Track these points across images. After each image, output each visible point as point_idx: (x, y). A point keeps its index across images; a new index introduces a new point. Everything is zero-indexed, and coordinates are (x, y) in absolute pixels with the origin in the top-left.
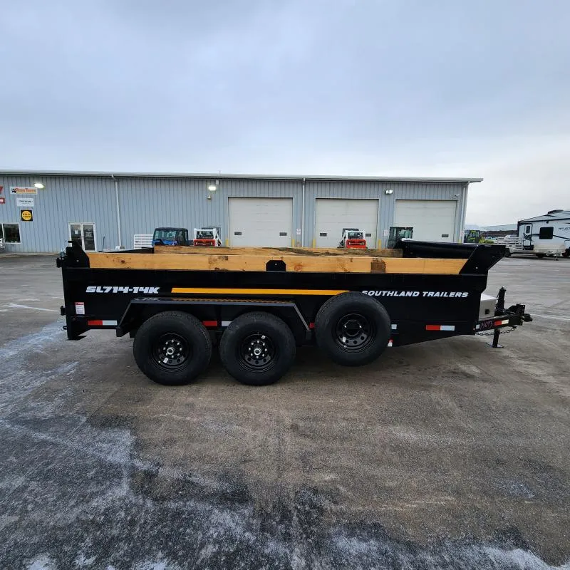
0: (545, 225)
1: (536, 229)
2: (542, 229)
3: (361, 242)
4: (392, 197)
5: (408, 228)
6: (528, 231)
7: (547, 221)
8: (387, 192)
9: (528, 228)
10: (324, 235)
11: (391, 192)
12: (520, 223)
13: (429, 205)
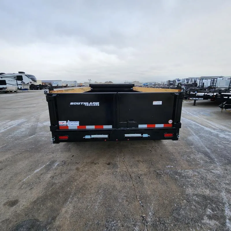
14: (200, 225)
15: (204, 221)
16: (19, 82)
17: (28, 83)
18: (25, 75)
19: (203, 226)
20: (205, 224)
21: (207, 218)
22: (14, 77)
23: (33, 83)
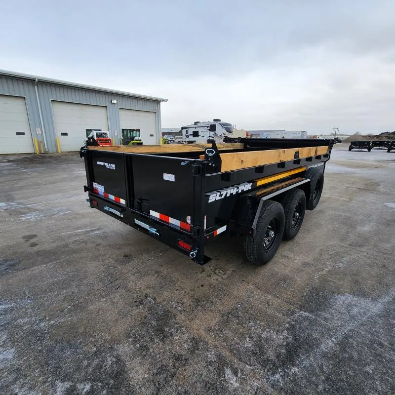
0: (194, 130)
1: (191, 132)
2: (193, 132)
3: (108, 140)
4: (116, 105)
5: (137, 130)
6: (187, 133)
7: (196, 128)
8: (113, 101)
9: (187, 131)
10: (65, 134)
11: (115, 102)
12: (183, 128)
13: (141, 114)
14: (49, 380)
15: (58, 383)
16: (212, 133)
17: (221, 136)
18: (220, 124)
19: (47, 384)
20: (53, 386)
21: (68, 386)
22: (208, 127)
23: (228, 134)
